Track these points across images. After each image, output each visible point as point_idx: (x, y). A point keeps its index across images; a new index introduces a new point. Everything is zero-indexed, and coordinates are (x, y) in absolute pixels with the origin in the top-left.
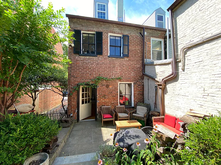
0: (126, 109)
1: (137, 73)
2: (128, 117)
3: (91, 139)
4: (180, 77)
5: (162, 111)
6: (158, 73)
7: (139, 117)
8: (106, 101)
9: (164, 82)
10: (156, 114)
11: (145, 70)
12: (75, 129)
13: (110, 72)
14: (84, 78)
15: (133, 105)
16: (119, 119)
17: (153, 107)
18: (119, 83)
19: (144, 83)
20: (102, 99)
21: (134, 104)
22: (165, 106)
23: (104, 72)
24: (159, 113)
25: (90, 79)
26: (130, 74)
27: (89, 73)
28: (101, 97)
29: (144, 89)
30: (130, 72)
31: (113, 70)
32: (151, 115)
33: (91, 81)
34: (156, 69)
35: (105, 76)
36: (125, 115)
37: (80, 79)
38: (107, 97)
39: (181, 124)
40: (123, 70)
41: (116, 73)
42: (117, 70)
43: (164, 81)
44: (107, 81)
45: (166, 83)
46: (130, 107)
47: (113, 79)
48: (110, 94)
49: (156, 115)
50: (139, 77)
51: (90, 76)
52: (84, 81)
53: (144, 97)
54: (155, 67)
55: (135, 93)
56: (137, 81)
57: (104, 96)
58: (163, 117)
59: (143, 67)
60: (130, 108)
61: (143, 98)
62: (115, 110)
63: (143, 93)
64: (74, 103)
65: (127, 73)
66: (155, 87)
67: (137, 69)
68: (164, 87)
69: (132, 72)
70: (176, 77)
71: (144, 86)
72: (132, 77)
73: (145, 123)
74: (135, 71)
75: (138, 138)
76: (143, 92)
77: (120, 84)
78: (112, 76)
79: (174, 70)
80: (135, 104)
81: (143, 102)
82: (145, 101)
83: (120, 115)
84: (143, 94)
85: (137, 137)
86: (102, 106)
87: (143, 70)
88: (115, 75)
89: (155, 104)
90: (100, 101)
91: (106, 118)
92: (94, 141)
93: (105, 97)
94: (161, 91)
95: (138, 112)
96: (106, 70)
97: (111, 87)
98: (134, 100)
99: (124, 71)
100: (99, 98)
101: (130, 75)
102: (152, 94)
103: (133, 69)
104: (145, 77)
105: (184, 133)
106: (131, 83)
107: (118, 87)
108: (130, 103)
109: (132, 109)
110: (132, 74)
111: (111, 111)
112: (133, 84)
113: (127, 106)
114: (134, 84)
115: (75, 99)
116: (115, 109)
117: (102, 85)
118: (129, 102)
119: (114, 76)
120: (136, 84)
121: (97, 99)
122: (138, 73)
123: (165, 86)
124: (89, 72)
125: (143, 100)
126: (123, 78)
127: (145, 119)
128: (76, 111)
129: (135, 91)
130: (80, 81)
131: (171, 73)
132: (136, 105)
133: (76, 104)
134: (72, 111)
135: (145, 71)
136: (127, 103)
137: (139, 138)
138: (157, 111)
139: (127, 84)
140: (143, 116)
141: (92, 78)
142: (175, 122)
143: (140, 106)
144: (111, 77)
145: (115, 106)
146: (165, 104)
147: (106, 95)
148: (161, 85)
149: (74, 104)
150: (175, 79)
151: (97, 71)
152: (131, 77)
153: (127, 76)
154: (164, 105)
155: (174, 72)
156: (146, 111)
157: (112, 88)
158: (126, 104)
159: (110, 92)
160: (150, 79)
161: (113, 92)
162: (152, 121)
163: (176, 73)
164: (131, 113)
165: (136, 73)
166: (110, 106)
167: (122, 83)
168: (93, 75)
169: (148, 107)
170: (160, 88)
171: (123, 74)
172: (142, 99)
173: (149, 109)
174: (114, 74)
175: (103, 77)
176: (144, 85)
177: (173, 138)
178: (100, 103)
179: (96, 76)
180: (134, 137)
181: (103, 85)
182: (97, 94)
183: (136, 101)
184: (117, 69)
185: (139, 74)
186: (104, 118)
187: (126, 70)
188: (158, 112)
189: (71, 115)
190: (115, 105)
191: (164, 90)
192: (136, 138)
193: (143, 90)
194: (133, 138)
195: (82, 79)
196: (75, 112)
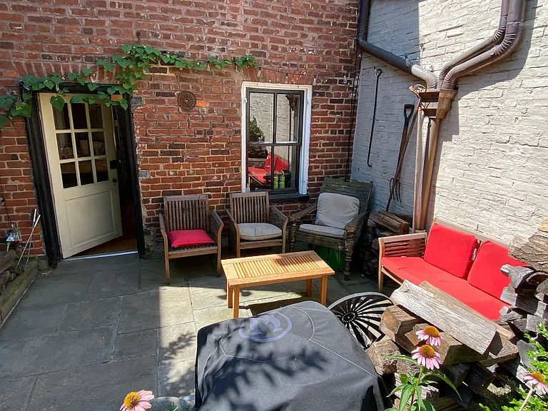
0: (275, 207)
1: (330, 39)
2: (281, 237)
3: (107, 343)
4: (533, 51)
5: (419, 214)
6: (426, 40)
7: (323, 237)
8: (182, 174)
9: (450, 80)
10: (396, 223)
11: (371, 26)
12: (37, 297)
13: (200, 22)
14: (55, 49)
15: (303, 190)
16: (240, 246)
17: (382, 196)
18: (246, 85)
19: (359, 90)
20: (161, 166)
21: (309, 185)
22: (437, 189)
23: (166, 19)
24: (408, 219)
25: (89, 59)
26: (301, 44)
27: (74, 22)
28: (155, 154)
29: (353, 120)
30: (299, 33)
31: (211, 15)
32: (374, 228)
33: (94, 69)
34: (421, 19)
35: (170, 45)
36: (267, 231)
37: (31, 57)
38: (186, 153)
39: (518, 275)
40: (268, 15)
41: (230, 29)
42: (235, 17)
43: (454, 75)
44: (183, 73)
45: (456, 88)
46: (293, 195)
47: (213, 65)
48: (200, 140)
49: (395, 227)
50: (341, 61)
51: (86, 40)
52: (57, 68)
53: (350, 155)
54: (417, 10)
55: (317, 138)
56: (330, 81)
57: (174, 150)
58: (421, 234)
59: (360, 11)
60: (289, 201)
61: (349, 161)
62: (225, 213)
63: (351, 138)
64: (17, 183)
65: (286, 34)
66: (407, 107)
67: (333, 17)
68: (444, 106)
69: (311, 35)
70: (513, 52)
71: (355, 108)
72: (309, 59)
73: (348, 259)
74: (321, 30)
75: (313, 372)
76: (350, 132)
77: (250, 91)
78: (210, 49)
79: (512, 16)
80: (314, 185)
81: (346, 175)
82: (352, 170)
83: (247, 231)
84: (348, 144)
85: (311, 360)
86: (165, 194)
87: (358, 26)
88: (224, 42)
89: (397, 182)
90: (152, 174)
91: (181, 248)
92: (121, 353)
93: (178, 153)
94: (429, 126)
95: (321, 217)
96: (173, 11)
97: (203, 105)
98: (310, 168)
99: (270, 21)
100: (145, 161)
101: (298, 48)
102: (388, 141)
103: (316, 15)
104: (367, 64)
105: (524, 314)
106: (301, 88)
107: (239, 106)
108: (292, 179)
109: (299, 205)
110: (308, 44)
111: (210, 216)
112: (308, 97)
113: (280, 192)
114: (314, 94)
115: (21, 165)
116: (228, 207)
117: (158, 94)
118: (288, 178)
119: (216, 47)
120: (321, 94)
121: (135, 166)
122: (337, 39)
123: (452, 100)
124: (81, 13)
125: (348, 166)
126: (266, 63)
127: (349, 245)
128: (36, 221)
129: (317, 126)
130: (29, 66)
131: (491, 34)
132: (315, 190)
133: (27, 187)
134: (16, 218)
135: (370, 31)
136: (278, 182)
137: (322, 364)
138: (396, 211)
139: (281, 92)
140: (341, 233)
141: (99, 51)
142: (472, 256)
143: (333, 190)
144: (206, 52)
145: (228, 196)
146: (438, 185)
147: (182, 146)
148: (433, 97)
149: (21, 187)
150: (505, 66)
151: (122, 11)
152: (304, 58)
153: (284, 50)
154: (433, 187)
155: (511, 24)
156: (353, 214)
157: (211, 111)
158: (276, 186)
159: (199, 133)
160: (388, 73)
161: (219, 133)
162: (378, 251)
163: (517, 29)
164: (292, 222)
165: (326, 38)
166: (203, 197)
167: (261, 85)
168: (104, 33)
169: (366, 195)
170: (428, 113)
171: (262, 39)
172: (343, 164)
173: (367, 205)
174: (218, 38)
175: (158, 51)
176: (356, 101)
177: (482, 351)
178: (156, 180)
179: (123, 39)
180: (294, 365)
181: (165, 95)
182: (132, 138)
183: (316, 173)
184: (237, 10)
185: (341, 46)
186: (171, 248)
187: (278, 20)
188: (404, 218)
189: (11, 239)
190: (225, 190)
191: (446, 121)
192: (302, 370)
193: (352, 126)
194: (289, 373)
195: (44, 57)
196: (31, 224)
